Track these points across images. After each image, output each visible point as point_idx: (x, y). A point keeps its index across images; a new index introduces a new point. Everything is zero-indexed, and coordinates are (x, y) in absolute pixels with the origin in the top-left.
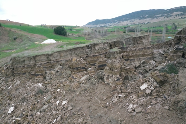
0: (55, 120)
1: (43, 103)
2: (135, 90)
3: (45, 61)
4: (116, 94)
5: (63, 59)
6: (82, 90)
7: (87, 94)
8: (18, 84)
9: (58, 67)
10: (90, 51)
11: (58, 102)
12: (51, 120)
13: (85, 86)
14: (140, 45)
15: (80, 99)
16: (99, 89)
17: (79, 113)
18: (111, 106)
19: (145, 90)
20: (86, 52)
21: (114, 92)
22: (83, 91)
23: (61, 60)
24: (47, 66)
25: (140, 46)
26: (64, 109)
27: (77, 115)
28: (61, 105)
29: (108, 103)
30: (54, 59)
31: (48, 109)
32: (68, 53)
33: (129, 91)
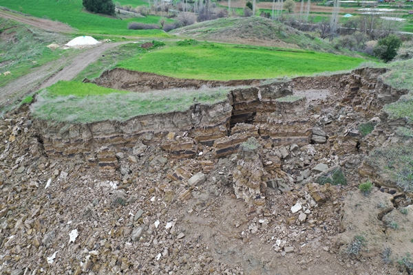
0: (160, 255)
1: (130, 224)
2: (283, 211)
3: (112, 133)
4: (256, 218)
5: (147, 131)
6: (197, 205)
7: (206, 212)
8: (65, 178)
9: (141, 148)
10: (199, 116)
11: (157, 223)
12: (153, 256)
13: (200, 196)
14: (289, 116)
15: (196, 220)
16: (226, 206)
17: (198, 245)
18: (248, 237)
19: (297, 214)
20: (192, 120)
21: (252, 215)
22: (199, 206)
23: (142, 131)
24: (117, 143)
25: (290, 118)
26: (170, 236)
27: (195, 248)
28: (164, 229)
29: (243, 233)
30: (129, 131)
31: (143, 237)
32: (156, 120)
33: (274, 213)
